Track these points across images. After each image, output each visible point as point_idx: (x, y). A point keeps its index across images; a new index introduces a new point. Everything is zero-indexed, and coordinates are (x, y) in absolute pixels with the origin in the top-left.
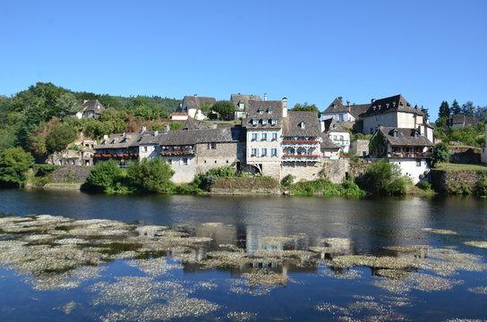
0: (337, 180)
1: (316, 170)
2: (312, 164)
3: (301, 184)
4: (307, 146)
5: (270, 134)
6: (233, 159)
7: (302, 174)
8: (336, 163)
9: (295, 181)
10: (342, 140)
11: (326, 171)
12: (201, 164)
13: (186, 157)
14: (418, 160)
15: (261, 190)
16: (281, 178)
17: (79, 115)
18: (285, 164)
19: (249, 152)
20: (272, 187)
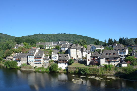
0: (46, 67)
1: (42, 65)
2: (41, 64)
3: (38, 68)
4: (39, 60)
5: (32, 57)
6: (27, 62)
7: (39, 66)
8: (46, 63)
9: (37, 67)
10: (56, 56)
11: (44, 65)
12: (22, 62)
13: (20, 61)
14: (65, 63)
15: (29, 69)
16: (34, 66)
17: (15, 48)
18: (35, 63)
19: (28, 60)
20: (31, 69)
